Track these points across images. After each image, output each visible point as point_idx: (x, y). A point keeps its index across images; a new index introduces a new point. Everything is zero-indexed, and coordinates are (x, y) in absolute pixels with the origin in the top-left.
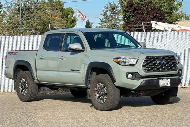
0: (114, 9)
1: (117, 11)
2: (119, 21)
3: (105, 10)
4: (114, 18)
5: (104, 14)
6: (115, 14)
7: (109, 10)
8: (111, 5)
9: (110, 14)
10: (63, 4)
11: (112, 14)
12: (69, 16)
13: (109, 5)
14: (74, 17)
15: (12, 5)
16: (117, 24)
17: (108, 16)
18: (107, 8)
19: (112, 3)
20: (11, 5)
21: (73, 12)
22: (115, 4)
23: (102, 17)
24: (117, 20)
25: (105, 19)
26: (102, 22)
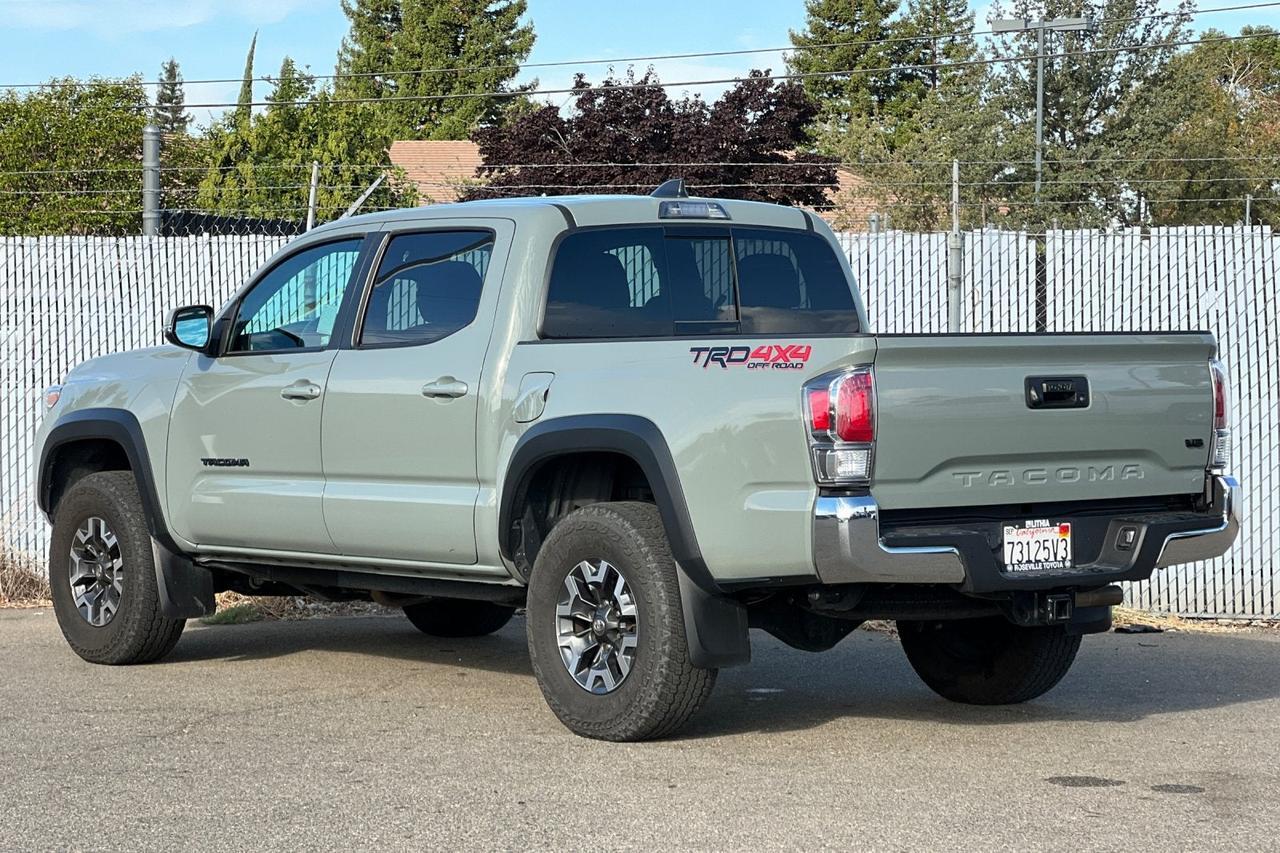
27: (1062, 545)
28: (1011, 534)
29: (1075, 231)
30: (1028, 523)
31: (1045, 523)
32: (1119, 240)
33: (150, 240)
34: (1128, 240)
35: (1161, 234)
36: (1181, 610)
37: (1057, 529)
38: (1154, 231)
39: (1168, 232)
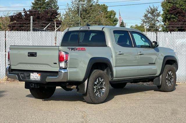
0: (153, 12)
1: (156, 14)
2: (157, 22)
3: (146, 13)
4: (153, 20)
5: (146, 16)
6: (154, 16)
7: (150, 13)
8: (151, 9)
9: (150, 16)
10: (107, 7)
11: (152, 16)
12: (112, 17)
13: (150, 9)
14: (116, 18)
15: (73, 7)
16: (156, 24)
17: (149, 18)
18: (148, 11)
19: (152, 8)
20: (71, 7)
21: (115, 14)
22: (155, 8)
23: (144, 19)
24: (156, 21)
25: (146, 20)
26: (144, 22)
27: (39, 77)
28: (31, 74)
30: (34, 73)
31: (36, 73)
37: (38, 74)
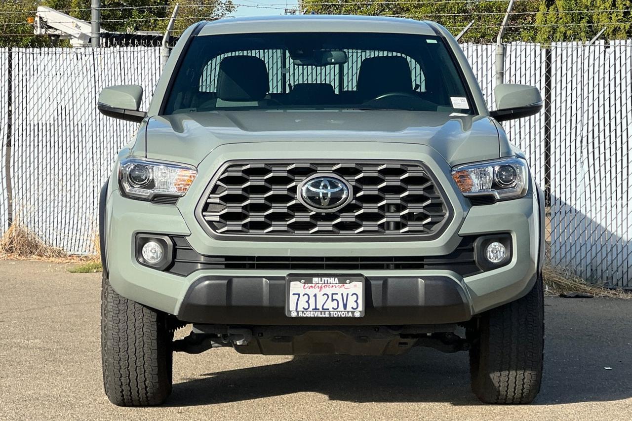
29: (568, 43)
32: (592, 48)
33: (93, 50)
34: (597, 48)
35: (616, 45)
36: (624, 285)
38: (612, 43)
39: (620, 44)
